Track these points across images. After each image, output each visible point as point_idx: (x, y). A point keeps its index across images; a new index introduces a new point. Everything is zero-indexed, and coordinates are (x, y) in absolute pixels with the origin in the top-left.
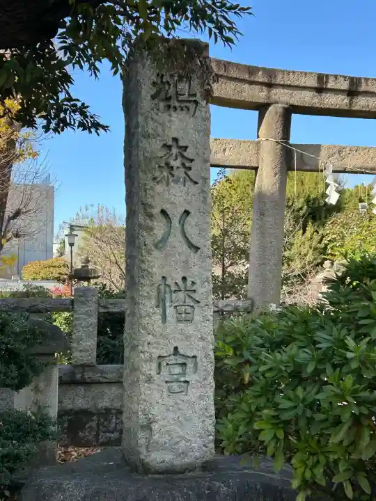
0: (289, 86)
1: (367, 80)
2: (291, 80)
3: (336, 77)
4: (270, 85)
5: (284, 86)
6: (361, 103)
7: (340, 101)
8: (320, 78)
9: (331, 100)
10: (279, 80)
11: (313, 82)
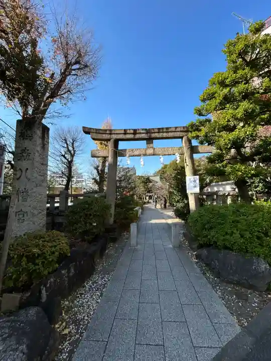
0: (116, 134)
1: (139, 129)
2: (117, 132)
3: (129, 129)
4: (110, 134)
5: (114, 134)
6: (137, 136)
7: (131, 136)
8: (125, 130)
9: (128, 136)
10: (113, 132)
11: (123, 132)
